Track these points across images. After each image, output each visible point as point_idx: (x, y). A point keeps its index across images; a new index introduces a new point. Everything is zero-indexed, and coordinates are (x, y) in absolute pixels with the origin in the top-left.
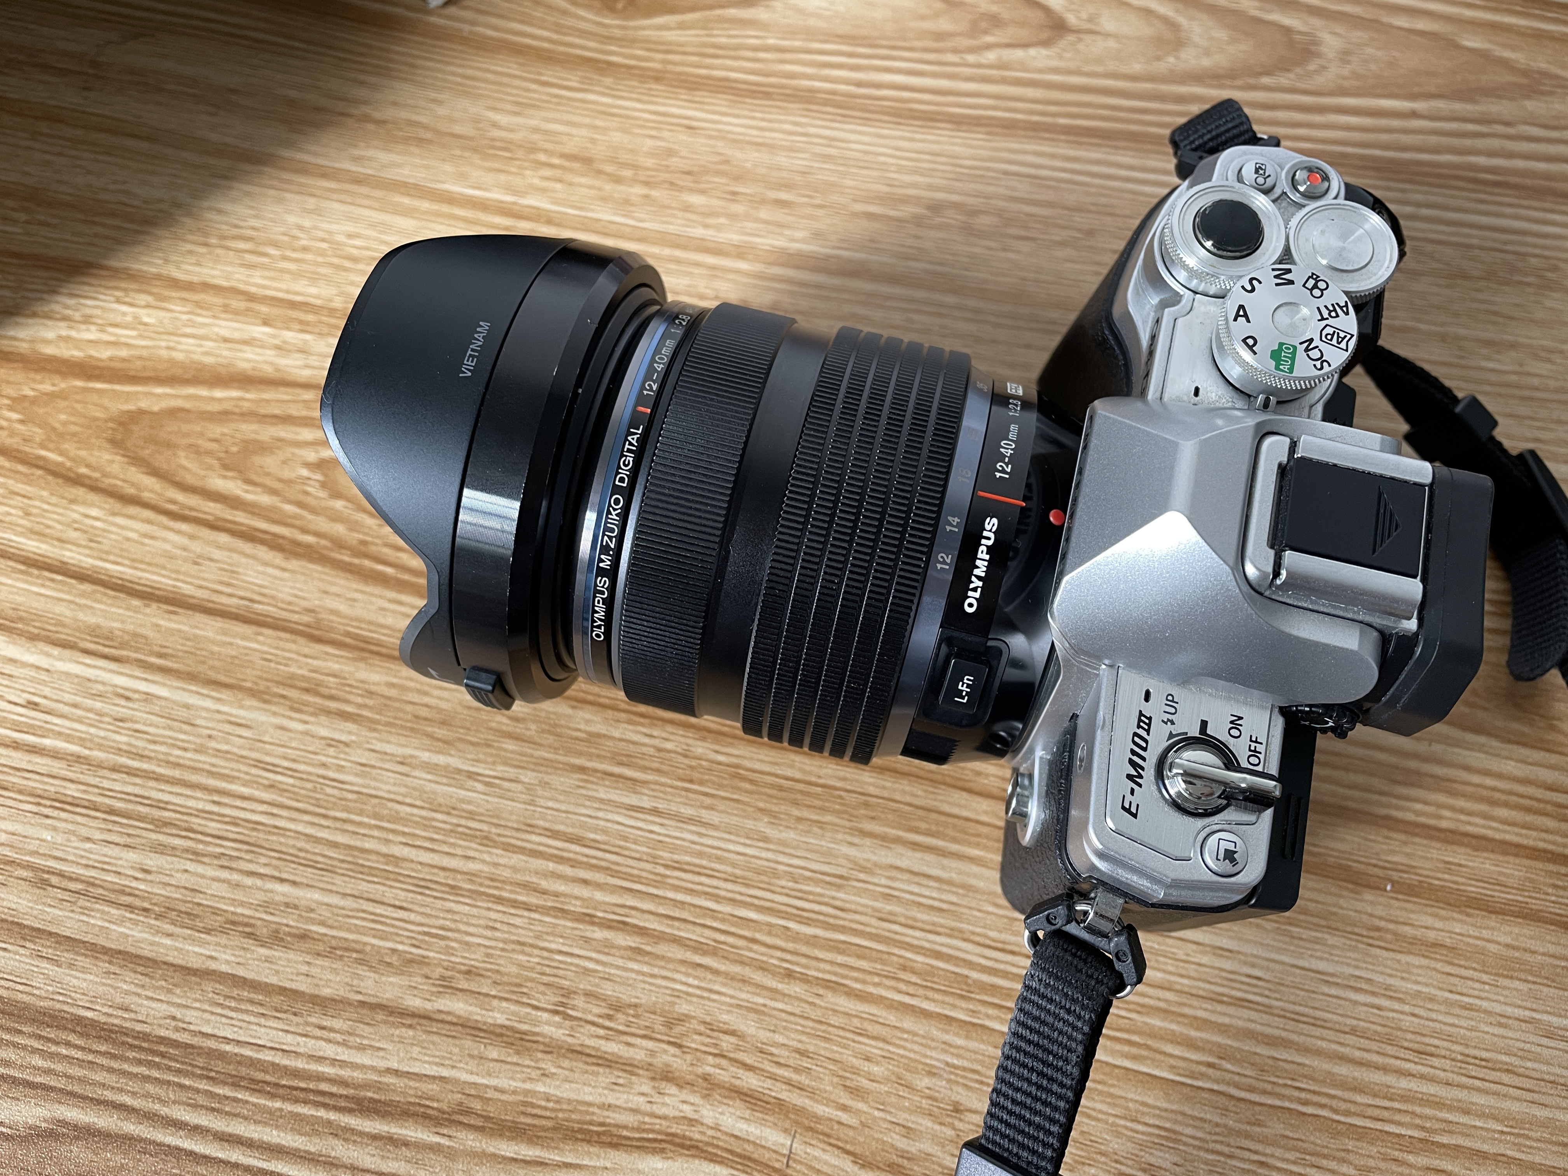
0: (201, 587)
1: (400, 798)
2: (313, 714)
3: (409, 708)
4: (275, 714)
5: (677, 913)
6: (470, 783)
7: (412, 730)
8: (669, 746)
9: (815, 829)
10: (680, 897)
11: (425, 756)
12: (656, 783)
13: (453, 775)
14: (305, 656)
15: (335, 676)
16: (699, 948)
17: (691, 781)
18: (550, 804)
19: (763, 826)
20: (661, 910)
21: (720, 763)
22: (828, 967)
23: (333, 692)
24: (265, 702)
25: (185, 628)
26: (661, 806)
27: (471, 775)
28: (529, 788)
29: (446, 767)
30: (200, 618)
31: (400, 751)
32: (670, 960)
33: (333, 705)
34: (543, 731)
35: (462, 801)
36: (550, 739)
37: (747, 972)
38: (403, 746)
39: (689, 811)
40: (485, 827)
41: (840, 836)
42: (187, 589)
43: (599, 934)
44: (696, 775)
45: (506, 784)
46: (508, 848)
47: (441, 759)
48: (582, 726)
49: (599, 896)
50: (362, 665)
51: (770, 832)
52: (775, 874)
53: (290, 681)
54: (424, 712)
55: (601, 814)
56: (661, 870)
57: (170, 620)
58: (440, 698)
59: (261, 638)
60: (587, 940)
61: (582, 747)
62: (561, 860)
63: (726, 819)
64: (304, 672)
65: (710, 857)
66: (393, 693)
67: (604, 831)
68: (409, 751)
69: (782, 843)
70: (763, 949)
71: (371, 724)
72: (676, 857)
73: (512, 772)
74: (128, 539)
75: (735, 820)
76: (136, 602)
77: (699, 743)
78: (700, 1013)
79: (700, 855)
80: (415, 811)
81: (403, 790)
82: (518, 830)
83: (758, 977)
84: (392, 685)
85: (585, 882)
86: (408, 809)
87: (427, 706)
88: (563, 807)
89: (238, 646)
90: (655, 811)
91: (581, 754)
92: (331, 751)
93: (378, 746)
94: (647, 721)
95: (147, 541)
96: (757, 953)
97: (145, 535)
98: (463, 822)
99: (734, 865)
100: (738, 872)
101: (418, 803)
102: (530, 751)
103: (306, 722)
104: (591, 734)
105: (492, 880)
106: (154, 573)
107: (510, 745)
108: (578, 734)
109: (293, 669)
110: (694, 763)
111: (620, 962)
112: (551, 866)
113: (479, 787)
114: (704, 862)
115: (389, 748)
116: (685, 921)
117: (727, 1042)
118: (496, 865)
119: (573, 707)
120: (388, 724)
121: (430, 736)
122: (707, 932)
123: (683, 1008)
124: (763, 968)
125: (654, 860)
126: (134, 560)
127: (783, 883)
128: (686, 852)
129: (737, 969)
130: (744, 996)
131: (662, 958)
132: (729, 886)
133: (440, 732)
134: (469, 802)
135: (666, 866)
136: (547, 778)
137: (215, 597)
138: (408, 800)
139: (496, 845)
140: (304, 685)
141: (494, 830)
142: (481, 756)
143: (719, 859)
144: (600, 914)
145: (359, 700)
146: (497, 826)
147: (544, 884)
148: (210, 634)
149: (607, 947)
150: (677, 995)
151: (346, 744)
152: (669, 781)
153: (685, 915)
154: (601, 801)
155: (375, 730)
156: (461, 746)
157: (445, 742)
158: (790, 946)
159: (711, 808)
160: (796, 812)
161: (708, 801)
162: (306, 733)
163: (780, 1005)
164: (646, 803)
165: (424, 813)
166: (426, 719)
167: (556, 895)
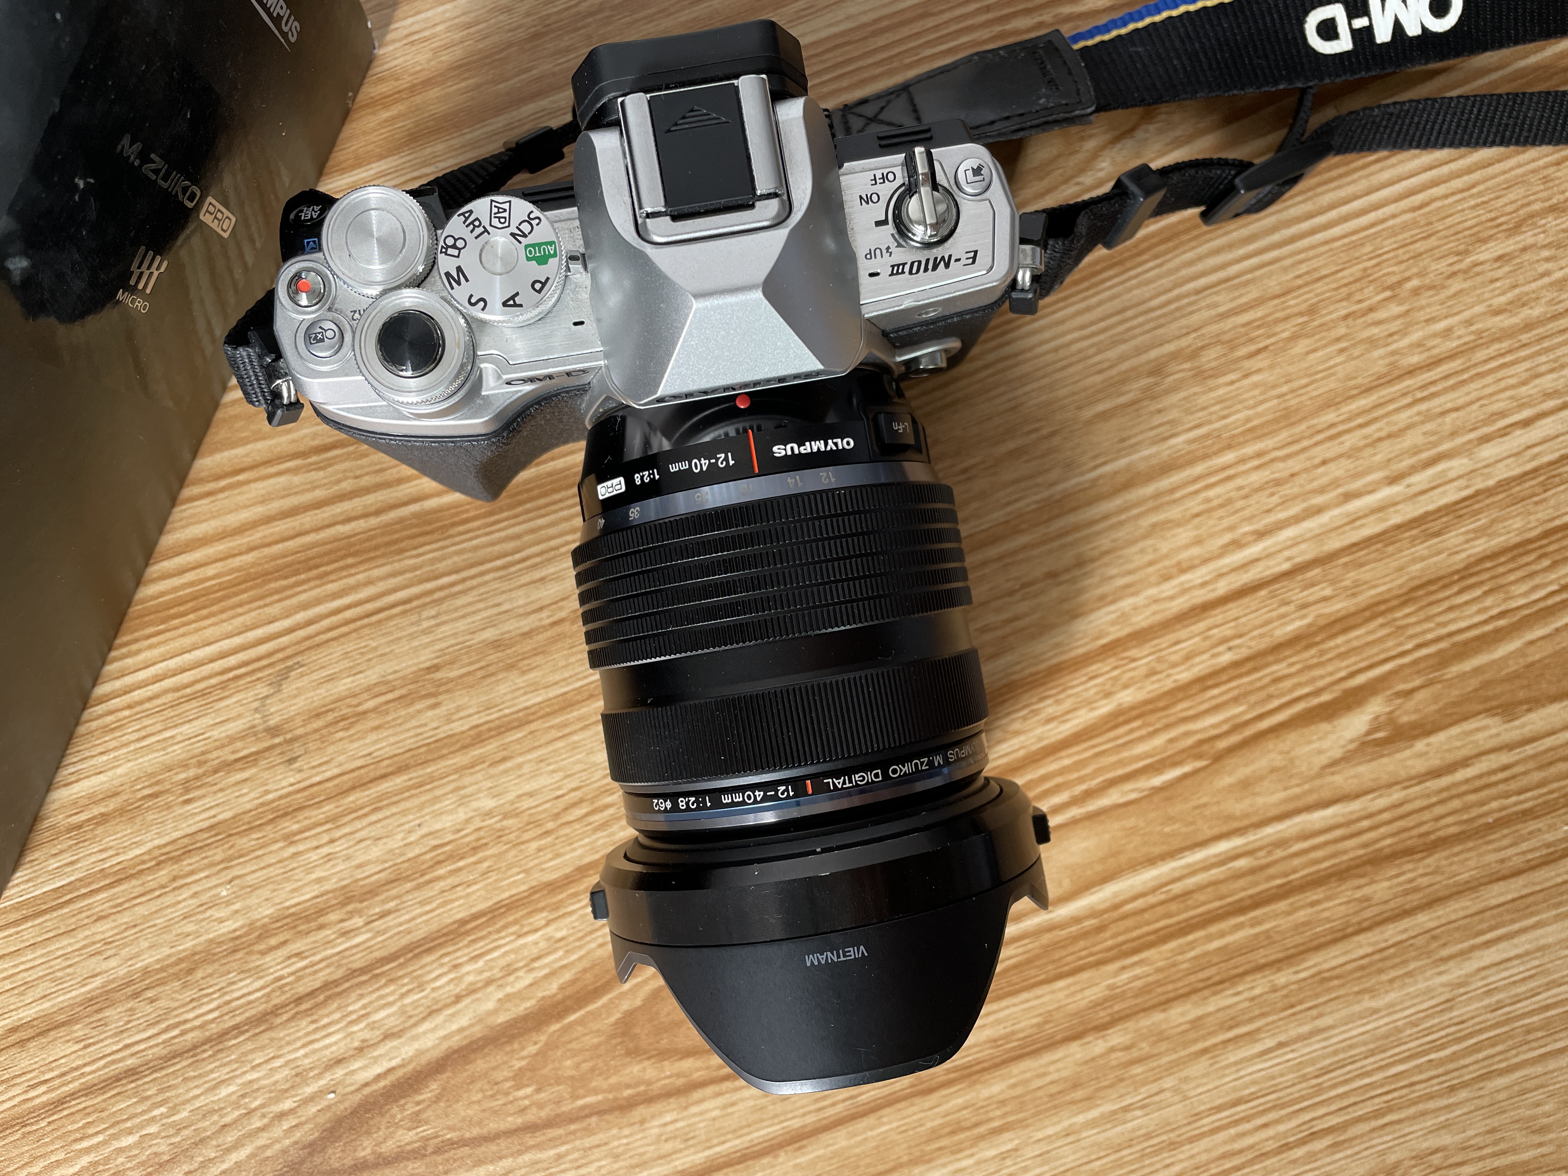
0: (804, 1115)
1: (1085, 1160)
2: (972, 1146)
3: (1040, 1093)
4: (944, 1165)
5: (1346, 1102)
6: (1129, 1115)
7: (1055, 1107)
8: (1257, 992)
9: (1407, 980)
10: (1341, 1090)
11: (1080, 1119)
12: (1267, 1024)
13: (1111, 1118)
14: (931, 1109)
15: (965, 1108)
16: (1377, 1114)
17: (1292, 1006)
18: (1200, 1090)
19: (1368, 1003)
20: (1333, 1107)
21: (1305, 979)
22: (1476, 1066)
23: (974, 1120)
24: (929, 1162)
25: (822, 1152)
26: (1282, 1038)
27: (1126, 1109)
28: (1176, 1090)
29: (1103, 1116)
30: (826, 1137)
31: (1058, 1128)
32: (1362, 1135)
33: (982, 1129)
34: (1154, 1043)
35: (1134, 1130)
36: (1164, 1046)
37: (1421, 1107)
38: (1058, 1123)
39: (1305, 1029)
40: (1164, 1137)
41: (1429, 973)
42: (796, 1123)
43: (1299, 1152)
44: (1293, 1000)
45: (1156, 1099)
46: (1191, 1140)
47: (1094, 1113)
48: (1181, 1020)
49: (1282, 1128)
50: (978, 1086)
51: (1374, 1004)
52: (1399, 1030)
53: (935, 1135)
54: (1054, 1089)
55: (1242, 1073)
56: (1315, 1082)
57: (804, 1155)
58: (1058, 1071)
59: (885, 1120)
60: (1294, 1162)
61: (1192, 1035)
62: (1236, 1123)
63: (1337, 1016)
64: (940, 1121)
65: (1344, 1050)
66: (1019, 1091)
67: (1254, 1083)
68: (1066, 1123)
69: (1391, 1005)
70: (1424, 1085)
71: (1022, 1124)
72: (1319, 1066)
73: (1154, 1087)
74: (714, 1119)
75: (1344, 1013)
76: (765, 1161)
77: (1279, 975)
78: (1406, 1154)
79: (1335, 1053)
80: (1104, 1161)
81: (1083, 1153)
82: (1189, 1123)
83: (1431, 1105)
84: (1014, 1086)
85: (1265, 1126)
86: (1098, 1163)
87: (1052, 1083)
88: (1210, 1086)
89: (873, 1137)
90: (1281, 1045)
91: (1195, 1041)
92: (1008, 1162)
93: (1040, 1135)
94: (1227, 985)
95: (730, 1110)
96: (1420, 1090)
97: (725, 1107)
98: (1146, 1144)
99: (1365, 1043)
100: (1372, 1046)
101: (1102, 1154)
102: (1155, 1064)
103: (972, 1155)
104: (1191, 1022)
105: (1197, 1168)
106: (758, 1130)
107: (1138, 1070)
108: (1183, 1028)
109: (929, 1125)
110: (1285, 992)
111: (1328, 1160)
112: (1233, 1131)
113: (1138, 1113)
114: (1341, 1056)
115: (1050, 1131)
116: (1355, 1104)
117: (1436, 1159)
118: (1192, 1157)
119: (1164, 1010)
120: (1034, 1115)
121: (1073, 1102)
122: (1377, 1100)
123: (1392, 1158)
124: (1430, 1097)
125: (1304, 1078)
126: (735, 1131)
127: (1408, 1032)
128: (1324, 1057)
129: (1412, 1111)
130: (1429, 1123)
131: (1355, 1138)
132: (1371, 1060)
133: (1079, 1094)
134: (1140, 1128)
135: (1317, 1077)
136: (1183, 1074)
137: (822, 1115)
138: (1093, 1157)
139: (1181, 1144)
140: (947, 1130)
141: (1172, 1135)
142: (1123, 1091)
143: (1351, 1047)
144: (1292, 1139)
145: (998, 1113)
146: (1173, 1130)
147: (1237, 1146)
148: (844, 1143)
149: (1312, 1156)
150: (1383, 1153)
151: (1016, 1150)
152: (1275, 1017)
153: (1352, 1100)
154: (1236, 1063)
155: (1027, 1126)
156: (1101, 1094)
157: (1088, 1099)
158: (1441, 1070)
159: (1320, 1015)
160: (1384, 977)
161: (1314, 1012)
162: (979, 1163)
163: (1458, 1113)
164: (1270, 1043)
165: (1112, 1157)
166: (1060, 1092)
167: (1251, 1147)
